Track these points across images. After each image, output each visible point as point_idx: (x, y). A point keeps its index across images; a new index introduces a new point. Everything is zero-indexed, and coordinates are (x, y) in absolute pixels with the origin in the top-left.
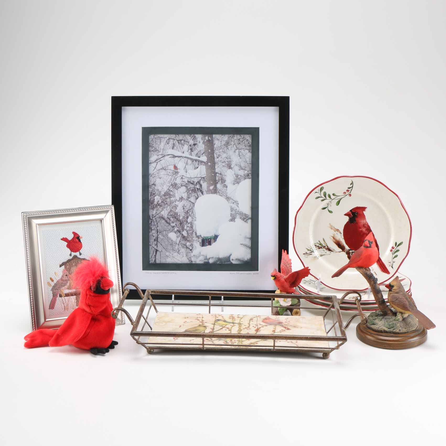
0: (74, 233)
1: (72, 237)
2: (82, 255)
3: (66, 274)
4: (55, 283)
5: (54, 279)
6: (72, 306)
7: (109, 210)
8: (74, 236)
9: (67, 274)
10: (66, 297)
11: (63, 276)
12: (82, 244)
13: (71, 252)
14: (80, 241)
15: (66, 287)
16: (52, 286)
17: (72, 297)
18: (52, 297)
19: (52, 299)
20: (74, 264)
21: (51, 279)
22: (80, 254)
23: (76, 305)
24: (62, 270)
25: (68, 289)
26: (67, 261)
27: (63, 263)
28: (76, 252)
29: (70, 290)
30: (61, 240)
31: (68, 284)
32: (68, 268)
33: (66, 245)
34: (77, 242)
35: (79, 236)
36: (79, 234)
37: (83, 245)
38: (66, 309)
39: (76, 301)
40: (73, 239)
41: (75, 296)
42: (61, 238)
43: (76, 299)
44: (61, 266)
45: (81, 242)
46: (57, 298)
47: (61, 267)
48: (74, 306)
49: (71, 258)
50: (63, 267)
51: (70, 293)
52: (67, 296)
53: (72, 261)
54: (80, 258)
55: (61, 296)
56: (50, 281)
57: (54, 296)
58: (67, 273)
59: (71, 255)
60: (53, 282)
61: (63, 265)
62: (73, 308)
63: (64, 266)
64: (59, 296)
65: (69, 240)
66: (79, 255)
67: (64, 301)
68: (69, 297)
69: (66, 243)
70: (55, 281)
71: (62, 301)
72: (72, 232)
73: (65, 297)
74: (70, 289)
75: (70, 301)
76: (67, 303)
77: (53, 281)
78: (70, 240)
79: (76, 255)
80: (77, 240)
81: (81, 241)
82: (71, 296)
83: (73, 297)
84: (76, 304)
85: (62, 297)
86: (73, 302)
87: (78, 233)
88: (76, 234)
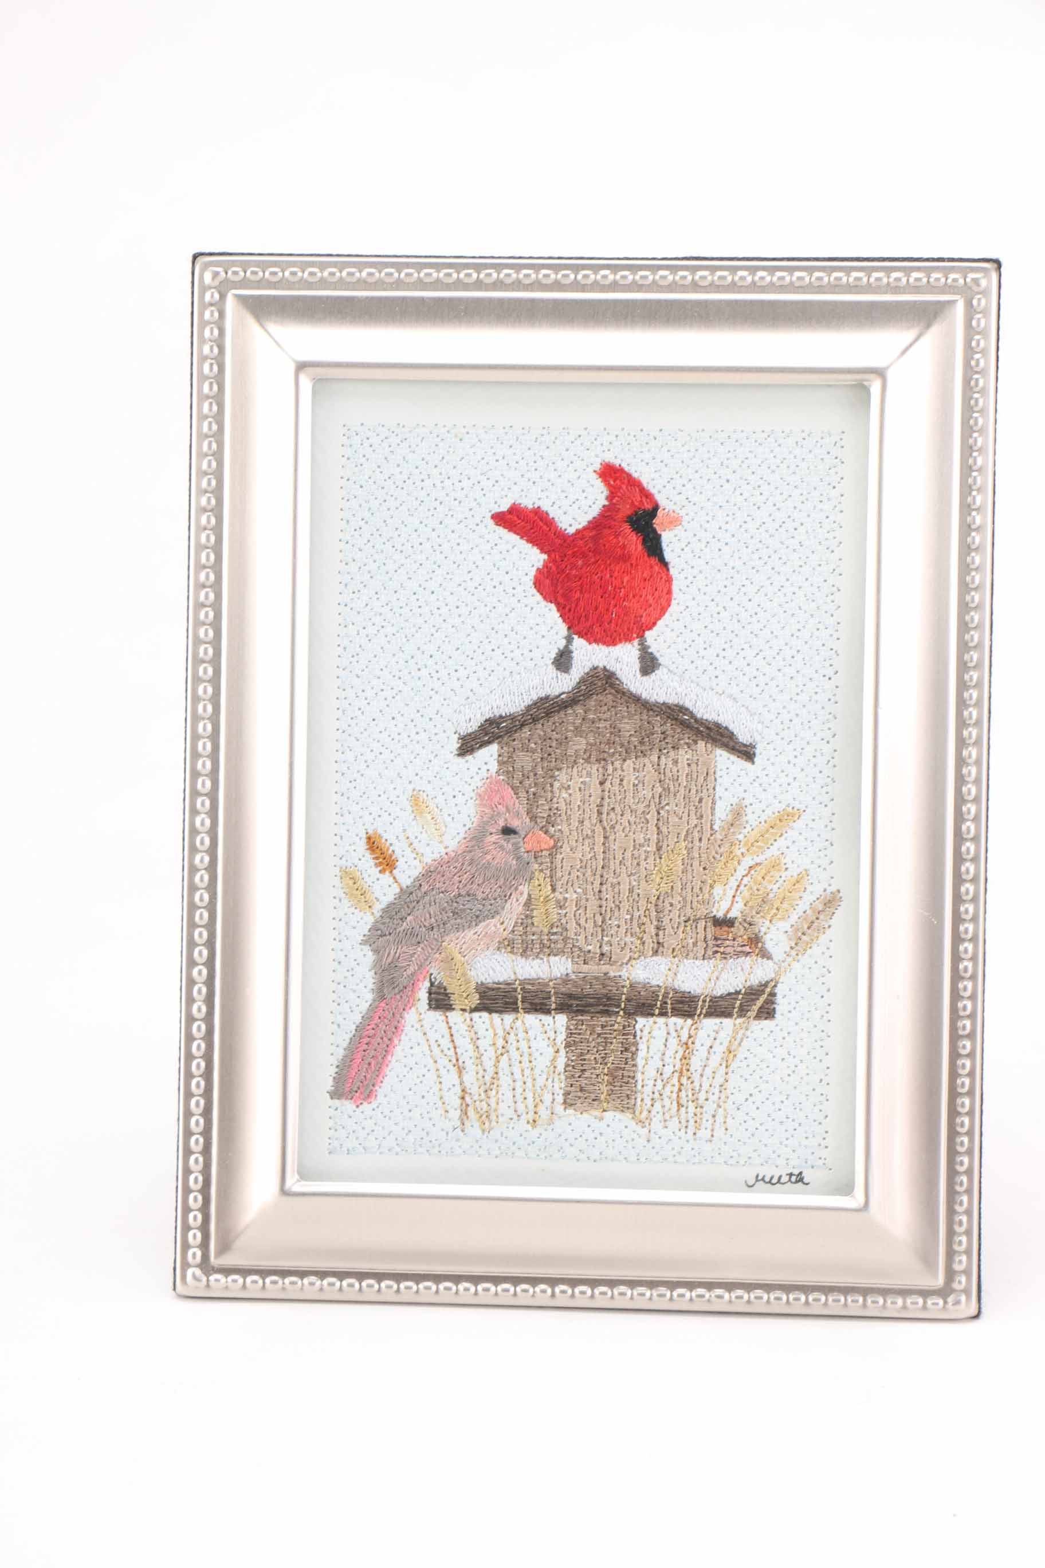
0: (611, 474)
1: (594, 511)
2: (659, 673)
3: (501, 823)
4: (406, 881)
5: (399, 849)
6: (530, 1101)
7: (954, 302)
8: (610, 498)
9: (515, 824)
10: (485, 1015)
11: (477, 838)
12: (669, 580)
13: (569, 640)
14: (653, 546)
15: (492, 926)
16: (378, 908)
17: (532, 1020)
18: (370, 997)
19: (368, 1018)
20: (579, 744)
21: (373, 844)
22: (649, 664)
23: (567, 1094)
24: (477, 782)
25: (508, 945)
26: (529, 708)
27: (490, 722)
28: (610, 639)
29: (521, 961)
30: (491, 523)
31: (514, 909)
32: (528, 767)
33: (533, 572)
34: (625, 558)
35: (656, 508)
36: (653, 491)
37: (675, 587)
38: (471, 1112)
39: (562, 1061)
40: (599, 525)
41: (562, 1019)
42: (497, 509)
43: (568, 1045)
44: (468, 746)
45: (665, 564)
46: (410, 1017)
47: (469, 758)
48: (547, 1098)
49: (563, 684)
50: (489, 755)
51: (523, 982)
52: (490, 1011)
53: (573, 716)
54: (637, 699)
55: (440, 1000)
56: (367, 864)
57: (380, 994)
58: (518, 814)
59: (563, 661)
60: (386, 878)
61: (489, 742)
62: (531, 1116)
63: (494, 748)
64: (423, 995)
65: (561, 535)
66: (637, 666)
67: (464, 1043)
68: (509, 1018)
69: (534, 558)
70: (408, 871)
71: (446, 1043)
72: (597, 467)
73: (476, 1009)
74: (524, 954)
75: (515, 1054)
76: (489, 1064)
77: (386, 862)
78: (571, 531)
79: (612, 667)
80: (634, 542)
81: (668, 556)
82: (527, 1011)
83: (547, 1019)
84: (559, 1085)
85: (449, 1008)
86: (542, 1063)
87: (645, 482)
88: (634, 484)
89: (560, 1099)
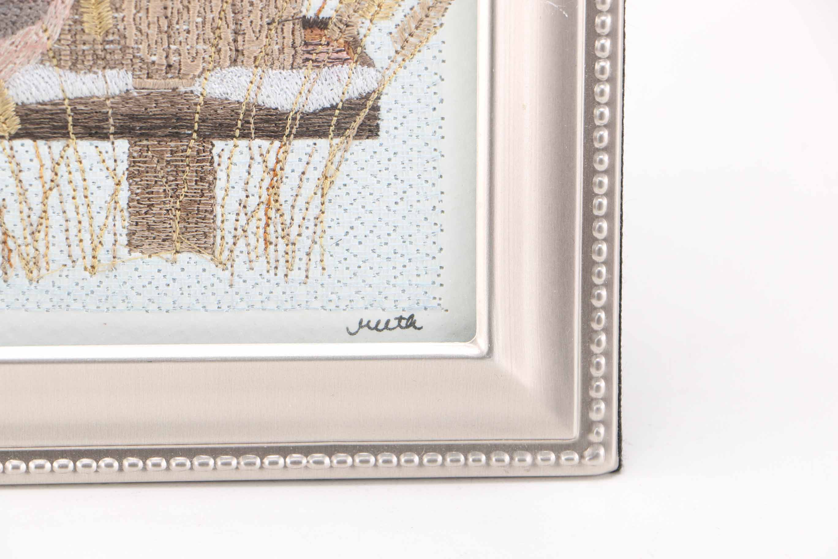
6: (87, 244)
10: (28, 142)
15: (32, 34)
17: (86, 147)
23: (131, 234)
38: (15, 259)
39: (124, 195)
43: (131, 176)
48: (108, 239)
51: (73, 102)
52: (34, 137)
62: (89, 261)
68: (57, 146)
74: (74, 67)
75: (67, 189)
76: (35, 201)
82: (80, 136)
83: (105, 145)
84: (121, 224)
86: (100, 198)
89: (123, 240)
